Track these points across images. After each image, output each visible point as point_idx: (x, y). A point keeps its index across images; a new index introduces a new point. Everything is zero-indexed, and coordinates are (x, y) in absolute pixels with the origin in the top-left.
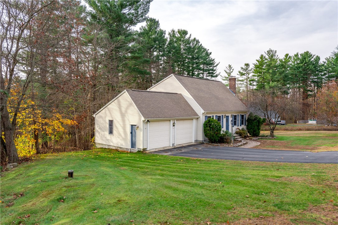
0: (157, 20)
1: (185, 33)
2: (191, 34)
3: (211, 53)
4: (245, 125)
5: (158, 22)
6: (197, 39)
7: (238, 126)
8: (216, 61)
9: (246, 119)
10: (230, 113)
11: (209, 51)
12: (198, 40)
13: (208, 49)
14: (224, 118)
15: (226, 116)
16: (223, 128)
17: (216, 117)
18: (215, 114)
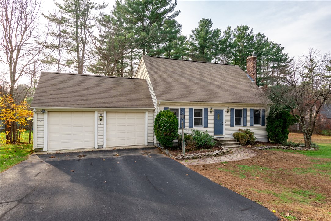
0: (209, 20)
1: (246, 28)
2: (252, 29)
3: (283, 48)
4: (263, 125)
5: (210, 21)
6: (262, 33)
7: (245, 125)
8: (290, 56)
9: (266, 116)
10: (225, 106)
11: (281, 47)
12: (263, 35)
13: (279, 44)
14: (210, 112)
15: (215, 110)
16: (207, 127)
17: (190, 110)
18: (187, 105)
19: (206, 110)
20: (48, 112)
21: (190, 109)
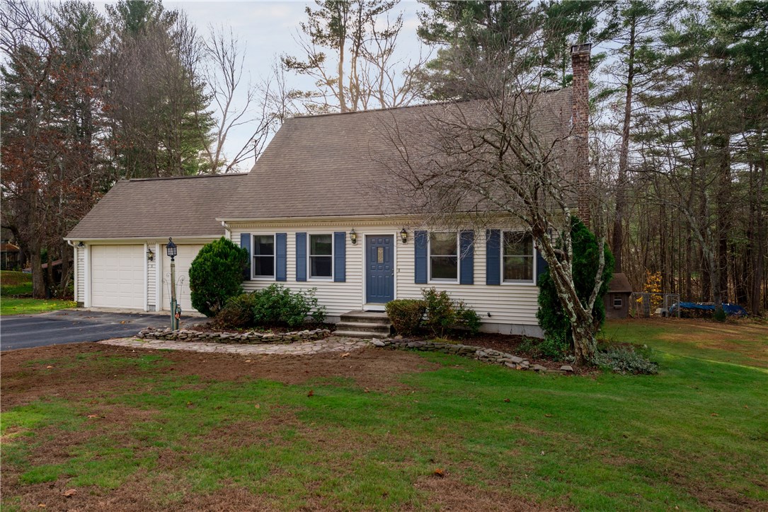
14: (351, 242)
15: (366, 236)
16: (344, 280)
17: (300, 237)
18: (290, 227)
19: (341, 237)
20: (91, 245)
21: (298, 235)
